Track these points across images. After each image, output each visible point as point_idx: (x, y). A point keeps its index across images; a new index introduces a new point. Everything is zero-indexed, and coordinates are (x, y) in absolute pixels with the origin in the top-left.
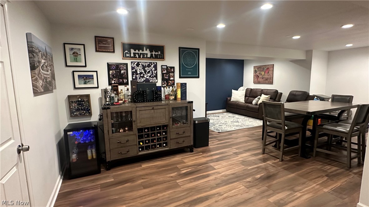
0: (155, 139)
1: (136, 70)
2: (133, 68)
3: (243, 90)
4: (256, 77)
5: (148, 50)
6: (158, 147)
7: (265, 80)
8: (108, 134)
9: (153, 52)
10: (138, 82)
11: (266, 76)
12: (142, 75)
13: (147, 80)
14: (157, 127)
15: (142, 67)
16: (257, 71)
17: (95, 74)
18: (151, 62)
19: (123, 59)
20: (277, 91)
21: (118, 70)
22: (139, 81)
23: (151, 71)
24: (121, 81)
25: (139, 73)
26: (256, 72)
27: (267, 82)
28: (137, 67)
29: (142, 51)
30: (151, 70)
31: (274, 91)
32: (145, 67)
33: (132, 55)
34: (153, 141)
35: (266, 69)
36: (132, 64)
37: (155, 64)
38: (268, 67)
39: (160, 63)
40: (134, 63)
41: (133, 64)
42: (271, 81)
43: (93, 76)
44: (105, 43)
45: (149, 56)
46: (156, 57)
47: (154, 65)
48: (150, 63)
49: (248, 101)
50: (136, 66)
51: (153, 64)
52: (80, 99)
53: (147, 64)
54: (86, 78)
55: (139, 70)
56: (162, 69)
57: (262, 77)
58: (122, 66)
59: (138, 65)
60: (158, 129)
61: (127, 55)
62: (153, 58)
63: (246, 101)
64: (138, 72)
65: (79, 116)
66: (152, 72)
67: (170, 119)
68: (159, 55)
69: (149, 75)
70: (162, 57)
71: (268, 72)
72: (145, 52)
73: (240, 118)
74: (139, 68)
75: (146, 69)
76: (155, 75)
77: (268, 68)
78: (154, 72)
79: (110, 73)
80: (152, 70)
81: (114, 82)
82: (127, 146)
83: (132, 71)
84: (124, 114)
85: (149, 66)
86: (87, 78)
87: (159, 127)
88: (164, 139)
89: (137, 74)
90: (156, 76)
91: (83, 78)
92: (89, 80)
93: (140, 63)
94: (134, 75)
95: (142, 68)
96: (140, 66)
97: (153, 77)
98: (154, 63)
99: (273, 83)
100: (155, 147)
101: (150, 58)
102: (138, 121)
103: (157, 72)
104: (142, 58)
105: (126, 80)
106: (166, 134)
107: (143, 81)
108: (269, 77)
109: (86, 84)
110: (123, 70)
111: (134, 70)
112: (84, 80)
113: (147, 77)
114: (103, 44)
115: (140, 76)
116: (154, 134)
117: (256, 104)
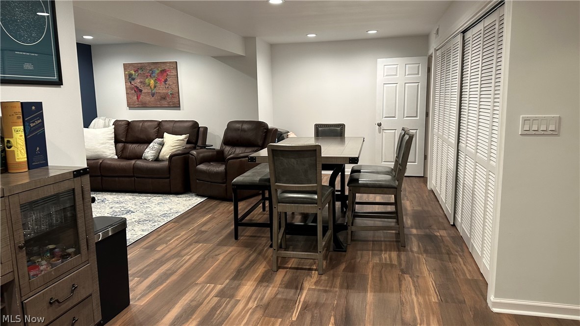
3: (105, 126)
4: (133, 92)
7: (161, 100)
11: (162, 89)
16: (133, 76)
20: (195, 124)
26: (133, 79)
27: (164, 103)
31: (190, 124)
35: (157, 72)
38: (164, 67)
42: (176, 100)
49: (127, 154)
57: (150, 91)
63: (122, 154)
71: (166, 81)
73: (121, 199)
77: (163, 71)
99: (180, 107)
108: (170, 92)
117: (157, 159)
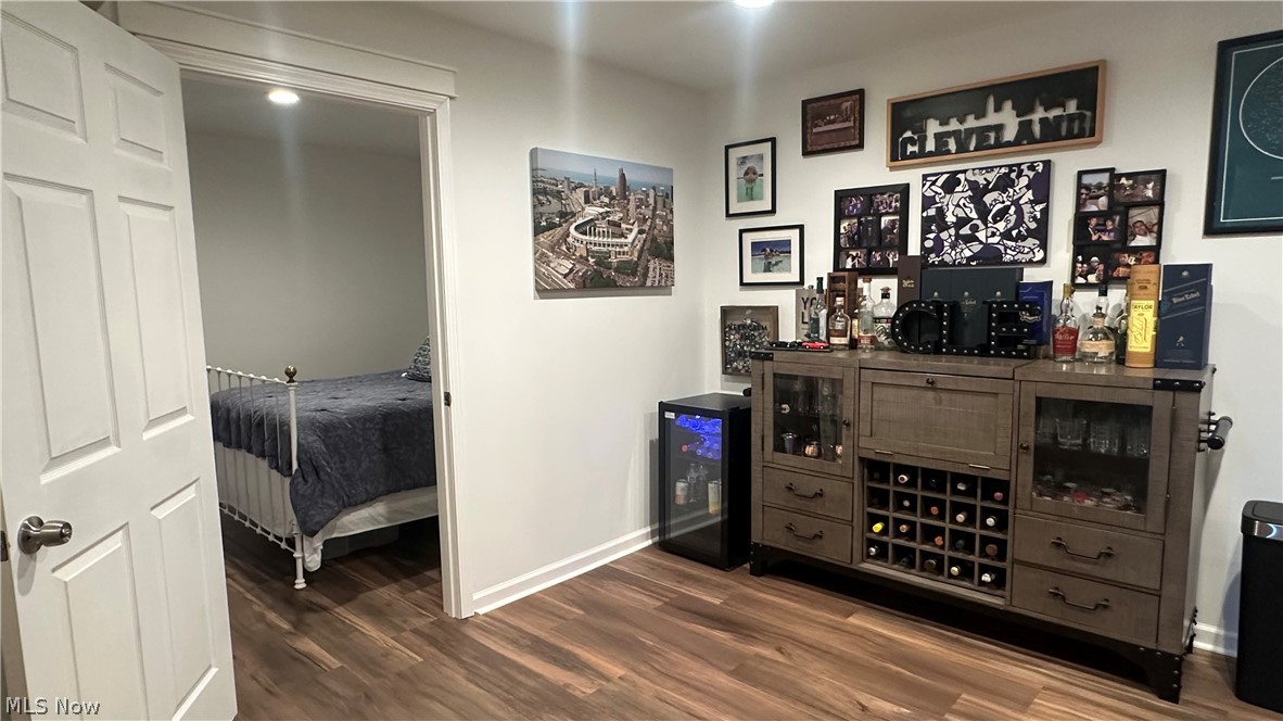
0: (941, 531)
1: (941, 212)
2: (927, 202)
5: (1008, 105)
6: (951, 576)
8: (763, 449)
9: (1032, 110)
10: (946, 264)
12: (966, 231)
13: (990, 255)
14: (957, 478)
15: (970, 193)
17: (794, 235)
18: (1019, 165)
19: (892, 169)
21: (870, 215)
22: (949, 256)
23: (1013, 209)
24: (878, 259)
25: (954, 219)
28: (948, 196)
29: (977, 118)
30: (1016, 203)
32: (986, 190)
33: (930, 146)
34: (930, 533)
36: (924, 185)
37: (1040, 168)
39: (1068, 164)
40: (934, 178)
41: (928, 184)
43: (788, 243)
44: (832, 117)
45: (1010, 134)
46: (1053, 134)
47: (1031, 174)
48: (1011, 171)
50: (940, 191)
51: (1026, 172)
52: (749, 322)
53: (992, 177)
54: (772, 251)
55: (951, 208)
56: (1083, 192)
58: (886, 196)
59: (951, 185)
60: (961, 487)
61: (910, 149)
62: (1033, 141)
64: (950, 219)
65: (741, 375)
66: (1019, 212)
67: (1023, 458)
68: (1071, 118)
69: (1001, 226)
70: (1084, 129)
72: (992, 119)
74: (956, 197)
75: (988, 199)
76: (1033, 225)
78: (1032, 212)
79: (842, 231)
80: (1021, 202)
81: (854, 265)
82: (817, 516)
83: (925, 214)
84: (826, 391)
85: (1004, 183)
86: (771, 253)
87: (970, 480)
88: (992, 549)
89: (944, 227)
90: (1041, 233)
91: (764, 250)
92: (778, 259)
93: (961, 176)
94: (932, 232)
95: (970, 197)
96: (959, 189)
97: (1021, 237)
98: (1032, 167)
100: (939, 570)
101: (1017, 142)
102: (865, 429)
103: (1045, 212)
104: (976, 149)
105: (895, 256)
106: (1002, 525)
107: (970, 259)
109: (770, 271)
110: (887, 214)
111: (932, 212)
112: (767, 257)
113: (991, 240)
114: (825, 124)
115: (958, 236)
116: (941, 504)
